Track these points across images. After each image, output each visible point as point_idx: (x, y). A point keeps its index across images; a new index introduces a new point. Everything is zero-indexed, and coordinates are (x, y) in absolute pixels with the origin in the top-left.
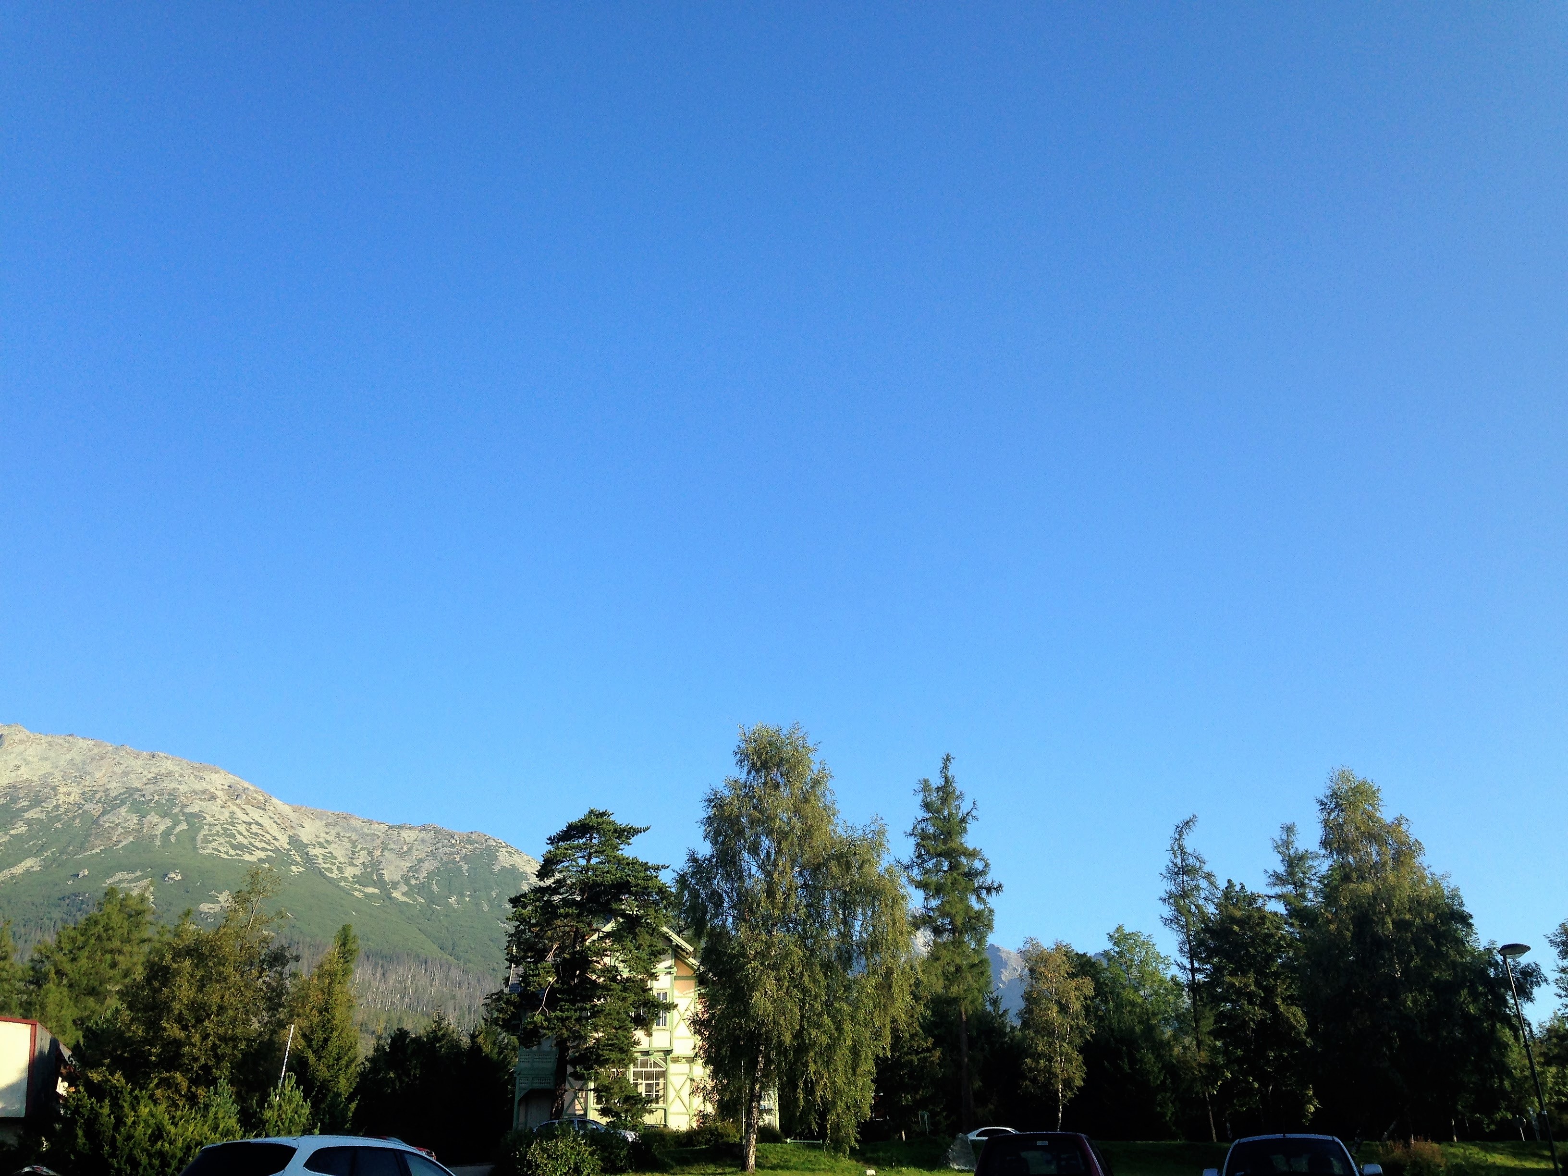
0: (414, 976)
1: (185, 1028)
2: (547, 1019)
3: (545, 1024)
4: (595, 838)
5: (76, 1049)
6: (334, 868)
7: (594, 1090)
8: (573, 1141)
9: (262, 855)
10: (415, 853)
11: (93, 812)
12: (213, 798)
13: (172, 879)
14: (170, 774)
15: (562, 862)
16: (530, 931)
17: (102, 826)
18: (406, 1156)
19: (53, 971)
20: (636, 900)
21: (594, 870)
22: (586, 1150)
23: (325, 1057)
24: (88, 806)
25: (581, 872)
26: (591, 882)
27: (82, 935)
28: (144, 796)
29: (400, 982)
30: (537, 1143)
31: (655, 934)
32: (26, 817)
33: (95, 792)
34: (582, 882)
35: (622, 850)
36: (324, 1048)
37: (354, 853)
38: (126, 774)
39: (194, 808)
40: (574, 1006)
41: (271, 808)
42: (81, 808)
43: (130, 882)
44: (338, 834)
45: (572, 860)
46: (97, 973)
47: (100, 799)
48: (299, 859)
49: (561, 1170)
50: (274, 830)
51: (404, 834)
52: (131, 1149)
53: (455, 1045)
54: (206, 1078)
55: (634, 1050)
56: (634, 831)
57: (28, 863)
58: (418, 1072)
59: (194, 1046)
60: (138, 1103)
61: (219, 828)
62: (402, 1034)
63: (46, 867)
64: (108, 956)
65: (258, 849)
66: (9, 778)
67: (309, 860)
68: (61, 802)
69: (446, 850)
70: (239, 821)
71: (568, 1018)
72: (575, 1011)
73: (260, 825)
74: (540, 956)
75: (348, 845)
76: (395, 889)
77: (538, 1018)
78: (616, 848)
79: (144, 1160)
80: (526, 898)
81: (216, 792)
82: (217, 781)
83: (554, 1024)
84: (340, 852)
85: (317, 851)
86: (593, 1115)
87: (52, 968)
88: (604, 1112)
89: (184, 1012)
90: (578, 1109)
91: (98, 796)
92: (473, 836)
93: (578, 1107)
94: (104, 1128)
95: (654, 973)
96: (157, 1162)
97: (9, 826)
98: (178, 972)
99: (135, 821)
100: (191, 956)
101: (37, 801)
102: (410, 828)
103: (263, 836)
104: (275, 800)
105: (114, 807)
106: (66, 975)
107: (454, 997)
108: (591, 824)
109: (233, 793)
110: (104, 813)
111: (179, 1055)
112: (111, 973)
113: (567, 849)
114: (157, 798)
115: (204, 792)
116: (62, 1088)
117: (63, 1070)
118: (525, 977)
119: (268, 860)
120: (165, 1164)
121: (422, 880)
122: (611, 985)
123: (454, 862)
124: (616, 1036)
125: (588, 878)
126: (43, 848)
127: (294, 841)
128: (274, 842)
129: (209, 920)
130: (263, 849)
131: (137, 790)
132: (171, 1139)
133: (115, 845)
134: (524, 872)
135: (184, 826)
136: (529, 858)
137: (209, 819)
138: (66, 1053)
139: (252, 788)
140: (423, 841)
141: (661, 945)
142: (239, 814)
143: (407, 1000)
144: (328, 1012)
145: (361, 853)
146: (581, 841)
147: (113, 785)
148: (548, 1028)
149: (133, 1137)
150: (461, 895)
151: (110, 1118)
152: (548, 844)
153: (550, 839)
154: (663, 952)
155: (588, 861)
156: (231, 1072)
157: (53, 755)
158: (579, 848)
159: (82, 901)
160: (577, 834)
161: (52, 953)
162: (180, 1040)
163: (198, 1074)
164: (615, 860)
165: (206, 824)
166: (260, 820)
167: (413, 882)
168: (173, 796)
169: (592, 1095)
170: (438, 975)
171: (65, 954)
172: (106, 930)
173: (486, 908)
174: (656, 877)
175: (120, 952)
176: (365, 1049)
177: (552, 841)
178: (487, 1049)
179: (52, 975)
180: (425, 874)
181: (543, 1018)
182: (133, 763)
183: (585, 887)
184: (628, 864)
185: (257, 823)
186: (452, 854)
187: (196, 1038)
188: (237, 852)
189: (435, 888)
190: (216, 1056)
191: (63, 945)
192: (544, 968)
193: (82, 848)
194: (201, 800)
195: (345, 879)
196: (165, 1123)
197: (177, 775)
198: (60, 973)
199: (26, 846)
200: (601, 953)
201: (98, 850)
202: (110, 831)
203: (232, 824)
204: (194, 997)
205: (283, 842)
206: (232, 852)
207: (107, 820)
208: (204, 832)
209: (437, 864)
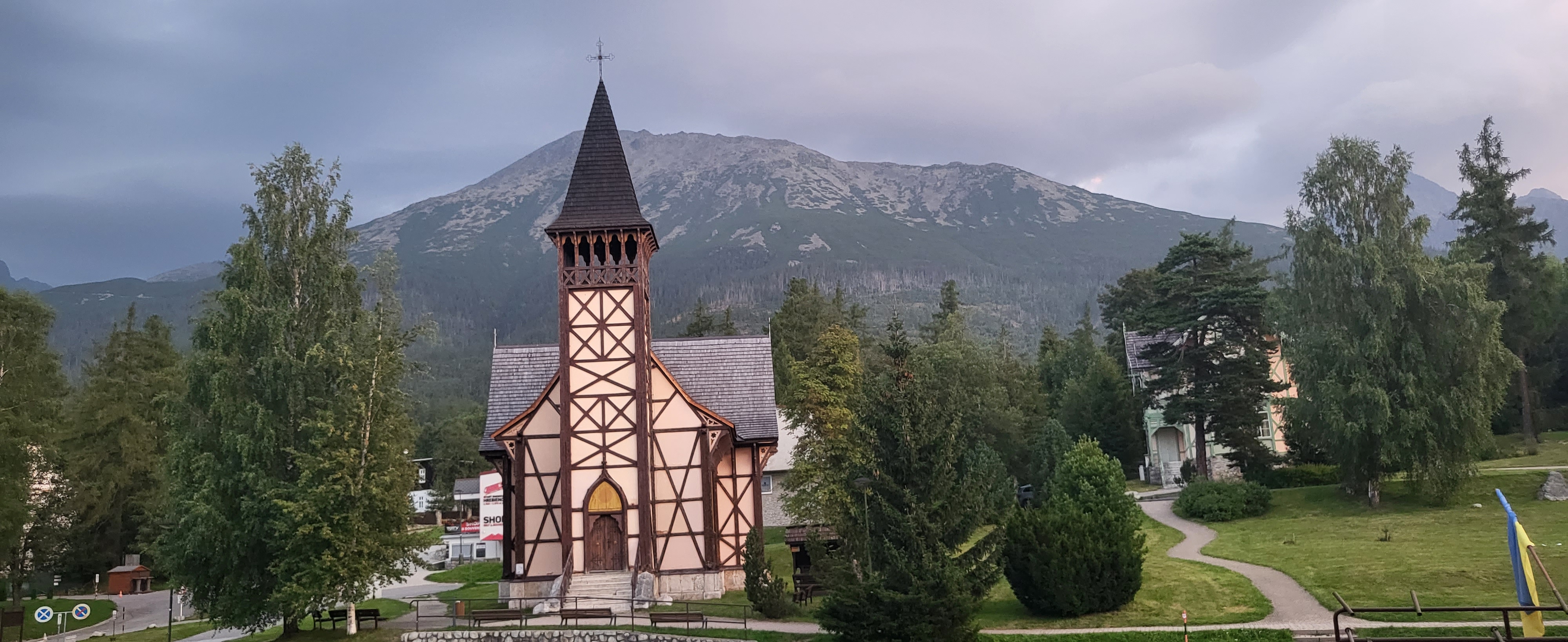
6: (888, 206)
9: (834, 203)
10: (947, 187)
11: (710, 187)
12: (789, 165)
13: (775, 229)
17: (718, 196)
24: (706, 183)
28: (741, 170)
32: (667, 197)
33: (708, 172)
37: (900, 193)
39: (778, 174)
42: (701, 186)
43: (747, 235)
44: (885, 179)
47: (712, 177)
48: (860, 203)
50: (838, 183)
57: (677, 230)
61: (798, 187)
63: (689, 232)
65: (829, 199)
67: (868, 202)
68: (687, 183)
69: (972, 181)
70: (811, 180)
73: (827, 180)
75: (895, 187)
76: (938, 216)
84: (890, 193)
85: (873, 195)
91: (710, 175)
92: (991, 166)
99: (740, 190)
101: (671, 185)
103: (831, 189)
105: (723, 182)
110: (717, 188)
114: (750, 170)
115: (781, 161)
119: (838, 206)
121: (957, 207)
123: (980, 190)
126: (684, 218)
127: (854, 189)
128: (840, 192)
130: (833, 199)
131: (735, 166)
133: (731, 209)
135: (773, 189)
137: (790, 182)
140: (952, 176)
142: (810, 174)
145: (906, 192)
147: (718, 166)
150: (991, 215)
159: (719, 253)
165: (788, 185)
166: (826, 177)
167: (950, 210)
168: (761, 168)
173: (1012, 223)
180: (958, 202)
185: (825, 180)
186: (977, 183)
188: (815, 203)
189: (969, 212)
193: (709, 214)
194: (781, 167)
195: (898, 214)
201: (719, 215)
202: (725, 199)
203: (807, 182)
205: (846, 191)
206: (812, 204)
207: (721, 191)
208: (789, 191)
209: (967, 193)
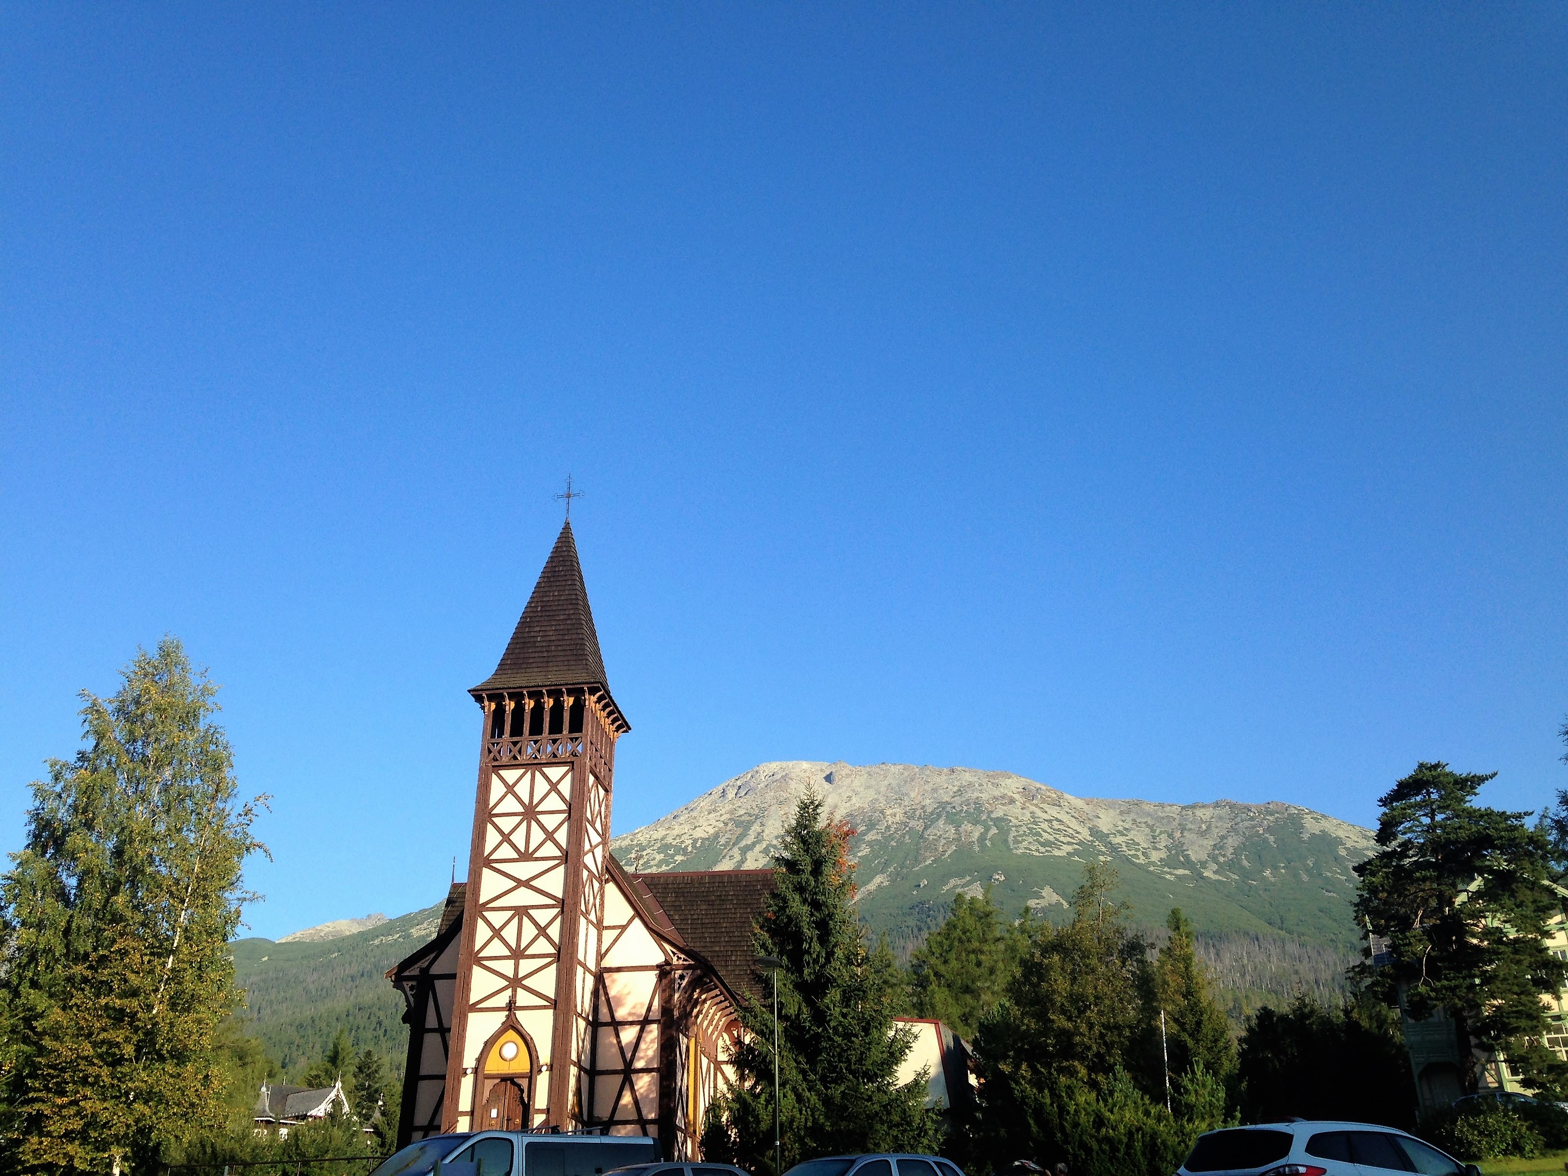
0: (1248, 953)
1: (1069, 1019)
2: (1432, 990)
3: (1433, 994)
4: (1433, 793)
5: (975, 1043)
6: (1139, 853)
7: (1505, 1061)
8: (1504, 1116)
9: (1069, 849)
10: (1215, 831)
11: (917, 828)
12: (1012, 801)
13: (997, 880)
14: (970, 784)
15: (1402, 823)
16: (1376, 898)
17: (928, 839)
18: (1399, 1140)
19: (932, 974)
20: (1502, 853)
21: (1443, 827)
22: (1522, 1125)
23: (1202, 1040)
24: (912, 823)
25: (1427, 831)
26: (1443, 840)
27: (947, 939)
28: (954, 807)
29: (1236, 961)
30: (1462, 1119)
31: (1536, 888)
32: (867, 839)
33: (915, 810)
34: (1432, 842)
35: (1470, 801)
36: (1198, 1032)
37: (1154, 837)
38: (935, 790)
39: (999, 813)
40: (1461, 973)
41: (1066, 804)
42: (907, 826)
43: (963, 887)
44: (1134, 820)
45: (1413, 820)
46: (967, 972)
47: (920, 816)
48: (1104, 849)
49: (1499, 1147)
50: (1074, 824)
51: (1199, 813)
52: (1080, 1136)
53: (1326, 1022)
54: (1100, 1065)
55: (1545, 1015)
56: (1482, 780)
57: (878, 879)
58: (1295, 1050)
59: (1084, 1035)
60: (1073, 1092)
61: (1024, 828)
62: (1266, 1014)
63: (893, 881)
64: (972, 957)
65: (1064, 843)
66: (846, 808)
67: (1114, 849)
68: (890, 823)
69: (1247, 824)
70: (1041, 820)
71: (1456, 987)
72: (1464, 978)
73: (1060, 821)
74: (1405, 924)
75: (1147, 830)
76: (1205, 868)
77: (1422, 989)
78: (1462, 800)
79: (1095, 1146)
80: (1372, 866)
81: (1013, 795)
82: (1012, 785)
83: (1442, 994)
84: (1141, 837)
85: (1118, 840)
86: (1512, 1086)
87: (930, 971)
88: (1526, 1084)
89: (1066, 1004)
90: (1491, 1081)
91: (917, 813)
92: (1271, 806)
93: (1490, 1079)
94: (1051, 1117)
95: (1548, 931)
96: (1107, 1148)
97: (856, 850)
98: (1049, 968)
99: (954, 832)
100: (1058, 952)
101: (871, 826)
102: (1203, 807)
103: (1065, 831)
104: (1067, 796)
105: (933, 822)
106: (943, 976)
107: (1296, 972)
108: (1425, 778)
109: (1029, 794)
110: (926, 828)
111: (1072, 1046)
112: (978, 971)
113: (1405, 809)
114: (965, 808)
115: (1003, 797)
116: (973, 1080)
117: (969, 1063)
118: (1394, 947)
119: (1076, 853)
120: (1114, 1149)
121: (1231, 857)
122: (1498, 948)
123: (1259, 836)
124: (1520, 1002)
125: (1439, 837)
126: (886, 864)
127: (1094, 832)
128: (1077, 835)
129: (1039, 915)
130: (1069, 843)
131: (948, 803)
132: (1112, 1125)
133: (943, 855)
134: (1337, 837)
135: (994, 831)
136: (1339, 822)
137: (1014, 821)
138: (969, 1048)
139: (1044, 788)
140: (1220, 818)
141: (1546, 900)
142: (1039, 813)
143: (1248, 978)
144: (1193, 996)
145: (1161, 836)
146: (1418, 798)
147: (927, 802)
148: (1436, 999)
149: (1079, 1125)
150: (1275, 868)
151: (1053, 1107)
152: (1380, 806)
153: (1381, 800)
154: (1552, 907)
155: (1433, 819)
156: (1123, 1059)
157: (874, 783)
158: (1419, 806)
159: (928, 908)
160: (1410, 791)
161: (927, 957)
162: (1069, 1031)
163: (1093, 1062)
164: (1465, 814)
165: (1013, 826)
166: (1059, 817)
167: (1222, 859)
168: (978, 803)
169: (1504, 1067)
170: (1274, 951)
171: (937, 958)
172: (964, 933)
173: (1305, 878)
174: (1522, 826)
175: (982, 952)
176: (1236, 1031)
177: (1384, 802)
178: (1365, 1023)
179: (932, 978)
180: (1231, 850)
181: (1428, 988)
182: (938, 780)
183: (1436, 846)
184: (1482, 816)
185: (1057, 820)
186: (1254, 827)
187: (1084, 1028)
188: (1047, 848)
189: (1245, 863)
190: (1105, 1043)
191: (934, 950)
192: (1415, 937)
193: (917, 861)
194: (1003, 804)
195: (1153, 864)
196: (1102, 1110)
197: (977, 785)
198: (936, 974)
199: (873, 865)
200: (1478, 915)
201: (929, 862)
202: (935, 843)
203: (1036, 824)
204: (1071, 990)
205: (1085, 834)
206: (1042, 849)
207: (931, 834)
208: (1013, 833)
209: (1241, 839)
